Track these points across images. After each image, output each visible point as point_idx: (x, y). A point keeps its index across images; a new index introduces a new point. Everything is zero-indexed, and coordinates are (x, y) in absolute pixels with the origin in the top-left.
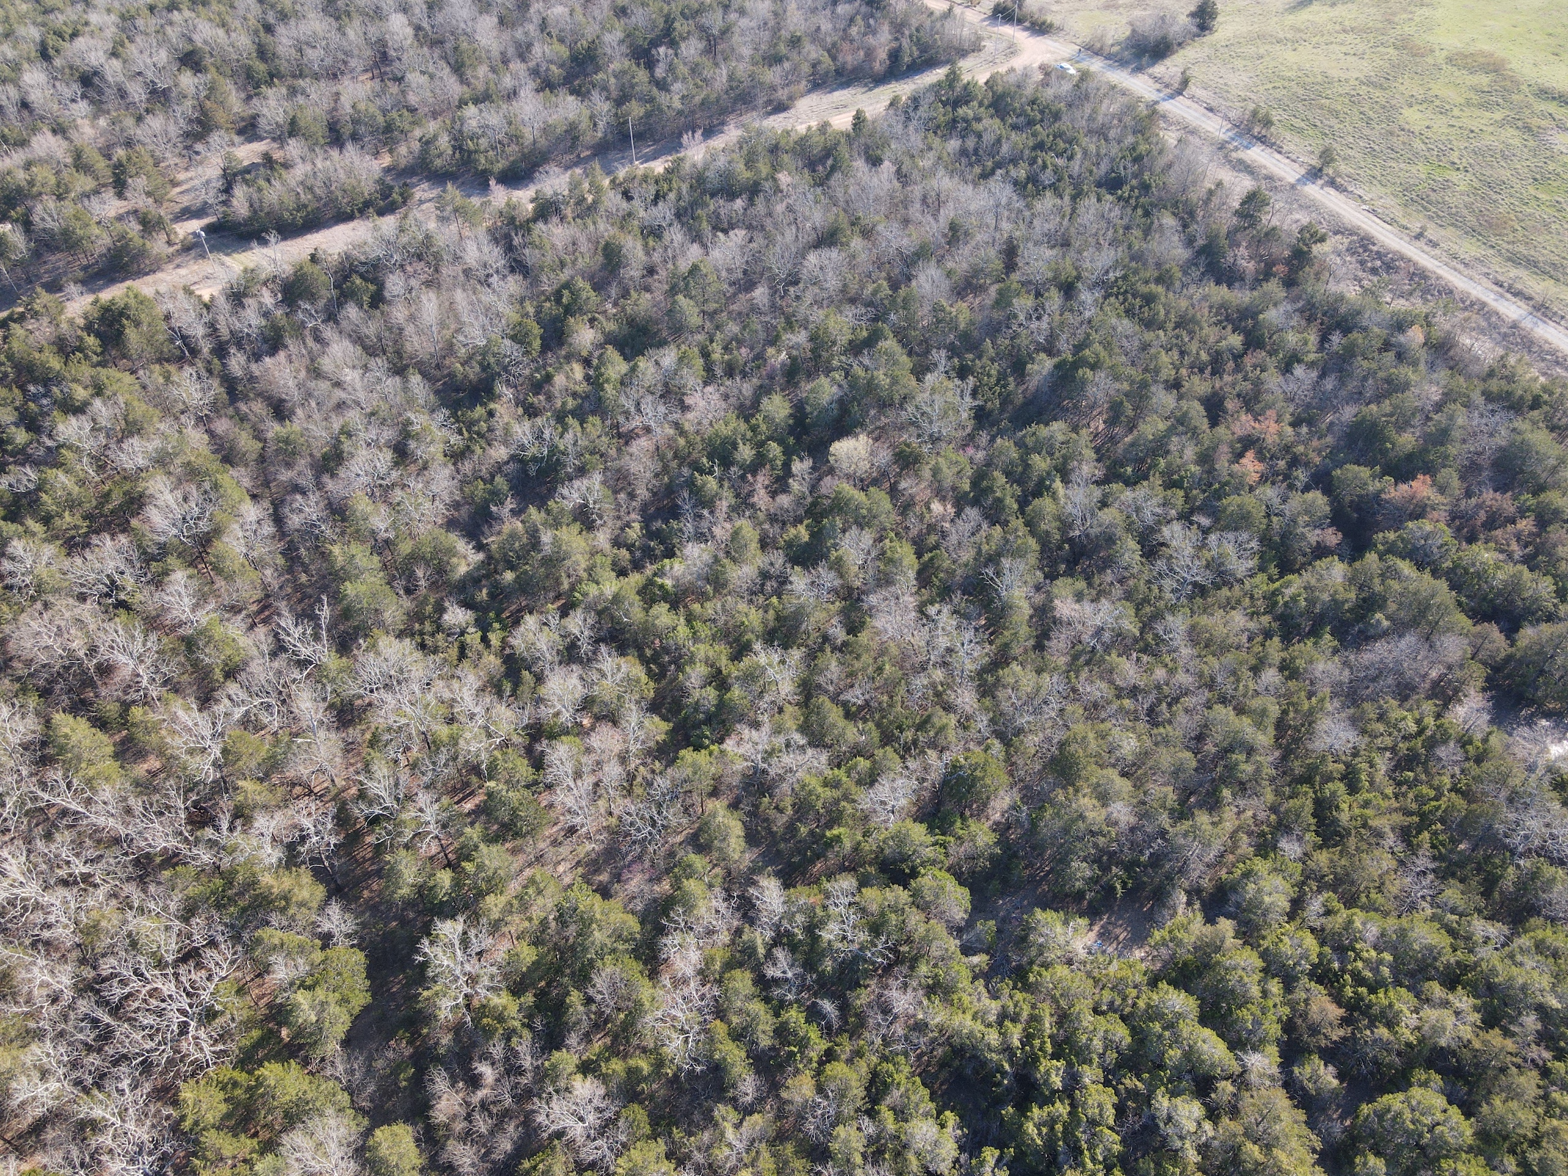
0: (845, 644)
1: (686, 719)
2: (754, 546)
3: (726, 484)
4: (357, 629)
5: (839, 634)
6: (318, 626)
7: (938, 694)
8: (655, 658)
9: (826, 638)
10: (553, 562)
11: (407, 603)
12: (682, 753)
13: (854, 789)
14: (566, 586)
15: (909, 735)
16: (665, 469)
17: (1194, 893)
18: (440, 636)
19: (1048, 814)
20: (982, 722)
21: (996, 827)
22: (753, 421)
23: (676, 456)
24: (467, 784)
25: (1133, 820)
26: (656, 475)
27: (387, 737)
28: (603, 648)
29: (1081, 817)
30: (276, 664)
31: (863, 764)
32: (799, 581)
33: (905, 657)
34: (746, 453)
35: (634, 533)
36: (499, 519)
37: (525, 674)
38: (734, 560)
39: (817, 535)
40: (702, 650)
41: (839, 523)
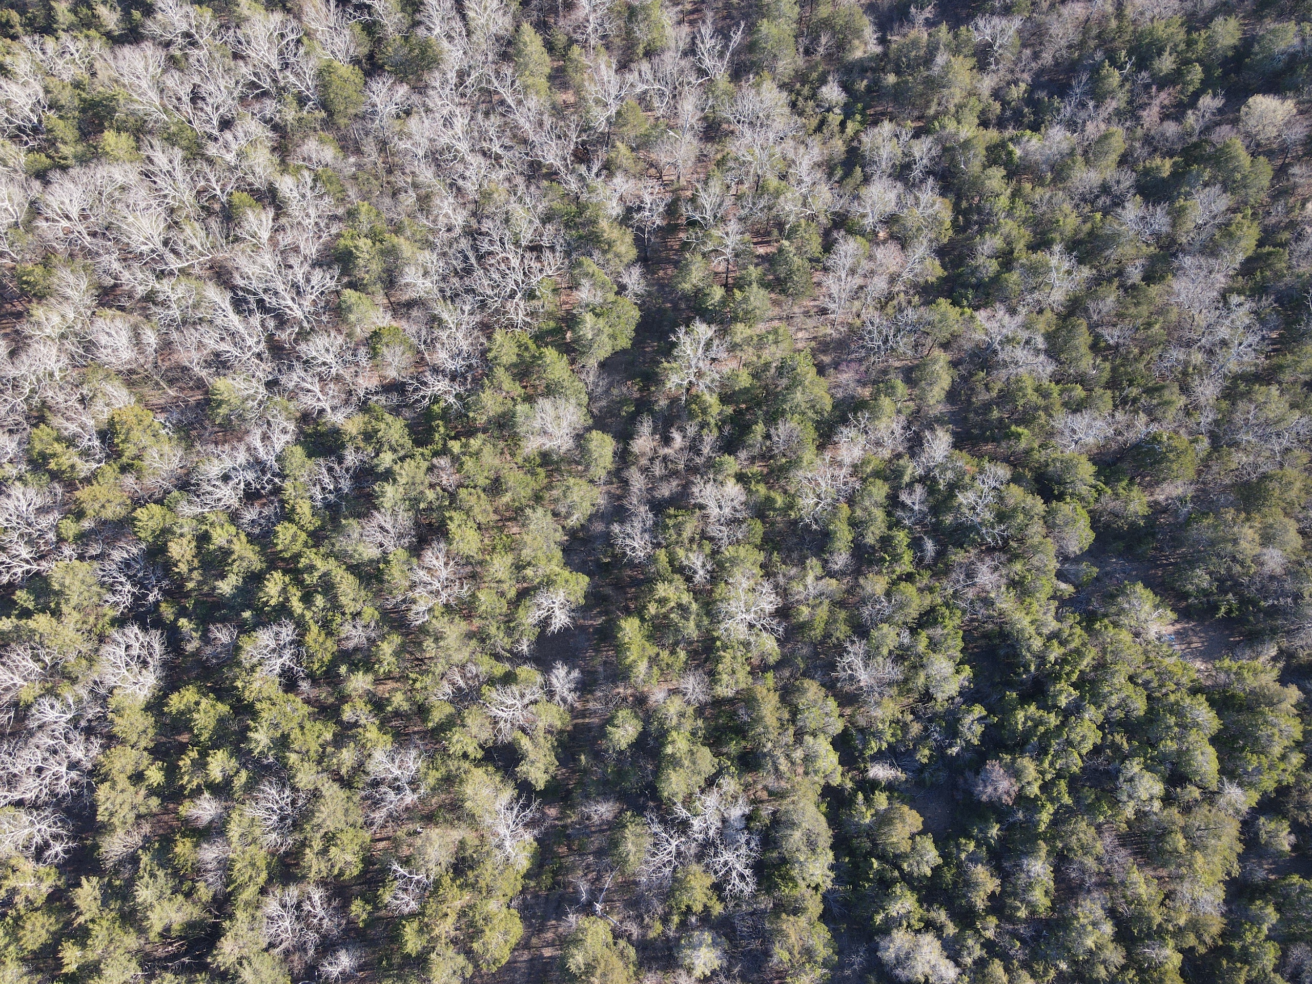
0: (1134, 287)
1: (960, 275)
2: (1114, 157)
3: (1128, 86)
4: (753, 63)
5: (1135, 275)
6: (726, 47)
7: (1185, 373)
8: (966, 213)
9: (1120, 273)
10: (934, 85)
11: (801, 62)
12: (941, 300)
13: (1057, 406)
14: (931, 111)
15: (1134, 392)
16: (1082, 44)
17: (1285, 654)
18: (811, 103)
19: (1205, 522)
20: (1206, 418)
21: (1154, 505)
22: (1195, 35)
23: (1099, 36)
24: (769, 234)
25: (1279, 571)
26: (1070, 47)
27: (731, 164)
28: (931, 181)
29: (1235, 542)
30: (683, 63)
31: (1079, 392)
32: (1132, 210)
33: (1179, 326)
34: (1166, 63)
35: (1017, 93)
36: (911, 22)
37: (858, 169)
38: (1087, 162)
39: (1178, 176)
40: (1009, 226)
41: (1206, 176)
